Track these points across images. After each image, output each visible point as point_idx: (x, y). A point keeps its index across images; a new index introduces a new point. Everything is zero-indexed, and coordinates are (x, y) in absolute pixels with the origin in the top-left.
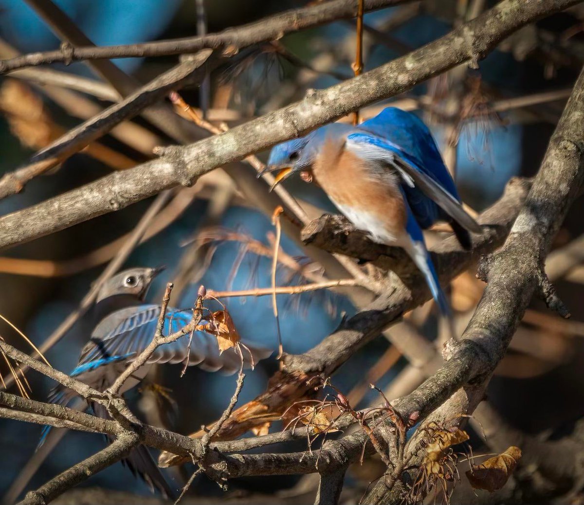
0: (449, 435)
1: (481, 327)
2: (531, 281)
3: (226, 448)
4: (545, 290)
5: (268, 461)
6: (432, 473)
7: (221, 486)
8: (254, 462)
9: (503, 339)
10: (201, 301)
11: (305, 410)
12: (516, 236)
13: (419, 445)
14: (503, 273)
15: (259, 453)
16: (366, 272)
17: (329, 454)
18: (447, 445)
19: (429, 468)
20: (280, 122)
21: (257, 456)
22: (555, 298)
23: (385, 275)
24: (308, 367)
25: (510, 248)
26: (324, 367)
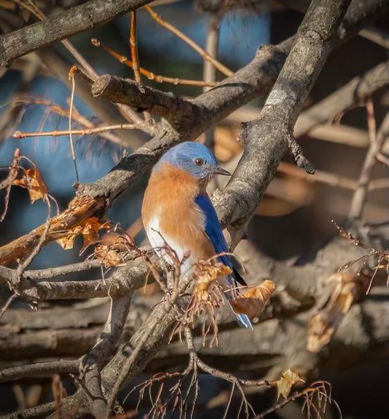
0: (215, 269)
1: (241, 180)
2: (283, 143)
3: (37, 275)
4: (294, 151)
5: (70, 288)
6: (202, 300)
7: (32, 308)
8: (59, 288)
9: (260, 190)
10: (17, 161)
11: (99, 248)
12: (269, 107)
13: (191, 277)
14: (259, 138)
15: (63, 281)
16: (143, 118)
17: (119, 282)
18: (214, 277)
19: (199, 296)
20: (79, 16)
21: (61, 283)
22: (302, 157)
23: (158, 121)
24: (96, 194)
25: (265, 117)
26: (109, 194)
